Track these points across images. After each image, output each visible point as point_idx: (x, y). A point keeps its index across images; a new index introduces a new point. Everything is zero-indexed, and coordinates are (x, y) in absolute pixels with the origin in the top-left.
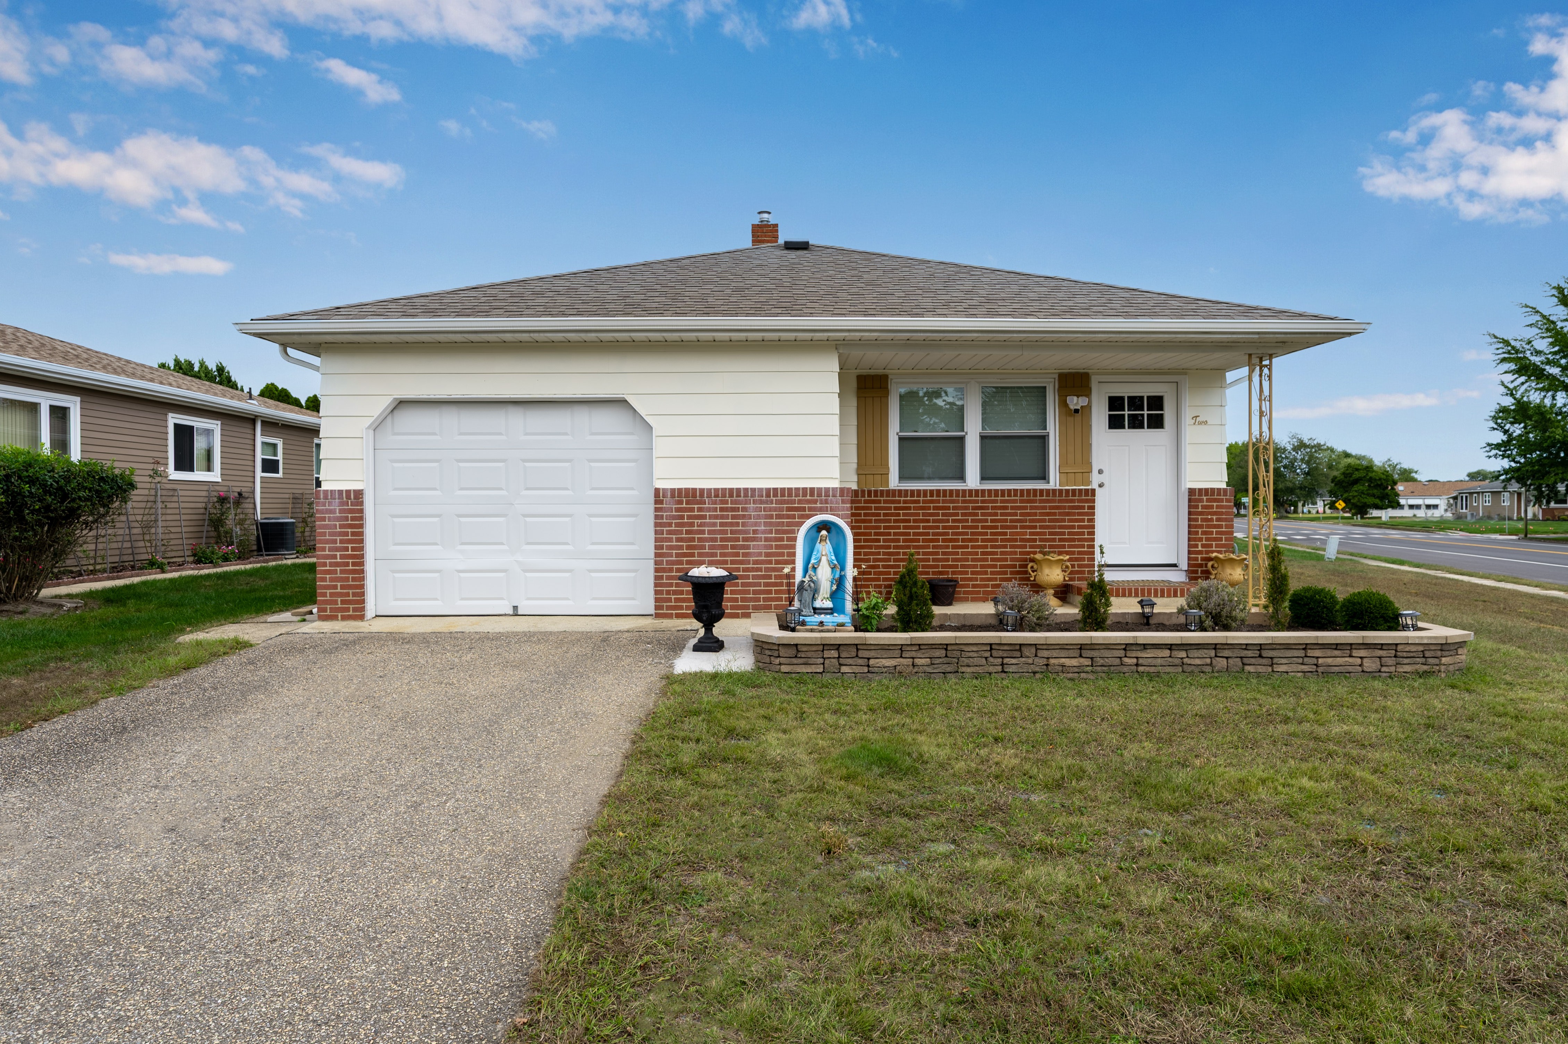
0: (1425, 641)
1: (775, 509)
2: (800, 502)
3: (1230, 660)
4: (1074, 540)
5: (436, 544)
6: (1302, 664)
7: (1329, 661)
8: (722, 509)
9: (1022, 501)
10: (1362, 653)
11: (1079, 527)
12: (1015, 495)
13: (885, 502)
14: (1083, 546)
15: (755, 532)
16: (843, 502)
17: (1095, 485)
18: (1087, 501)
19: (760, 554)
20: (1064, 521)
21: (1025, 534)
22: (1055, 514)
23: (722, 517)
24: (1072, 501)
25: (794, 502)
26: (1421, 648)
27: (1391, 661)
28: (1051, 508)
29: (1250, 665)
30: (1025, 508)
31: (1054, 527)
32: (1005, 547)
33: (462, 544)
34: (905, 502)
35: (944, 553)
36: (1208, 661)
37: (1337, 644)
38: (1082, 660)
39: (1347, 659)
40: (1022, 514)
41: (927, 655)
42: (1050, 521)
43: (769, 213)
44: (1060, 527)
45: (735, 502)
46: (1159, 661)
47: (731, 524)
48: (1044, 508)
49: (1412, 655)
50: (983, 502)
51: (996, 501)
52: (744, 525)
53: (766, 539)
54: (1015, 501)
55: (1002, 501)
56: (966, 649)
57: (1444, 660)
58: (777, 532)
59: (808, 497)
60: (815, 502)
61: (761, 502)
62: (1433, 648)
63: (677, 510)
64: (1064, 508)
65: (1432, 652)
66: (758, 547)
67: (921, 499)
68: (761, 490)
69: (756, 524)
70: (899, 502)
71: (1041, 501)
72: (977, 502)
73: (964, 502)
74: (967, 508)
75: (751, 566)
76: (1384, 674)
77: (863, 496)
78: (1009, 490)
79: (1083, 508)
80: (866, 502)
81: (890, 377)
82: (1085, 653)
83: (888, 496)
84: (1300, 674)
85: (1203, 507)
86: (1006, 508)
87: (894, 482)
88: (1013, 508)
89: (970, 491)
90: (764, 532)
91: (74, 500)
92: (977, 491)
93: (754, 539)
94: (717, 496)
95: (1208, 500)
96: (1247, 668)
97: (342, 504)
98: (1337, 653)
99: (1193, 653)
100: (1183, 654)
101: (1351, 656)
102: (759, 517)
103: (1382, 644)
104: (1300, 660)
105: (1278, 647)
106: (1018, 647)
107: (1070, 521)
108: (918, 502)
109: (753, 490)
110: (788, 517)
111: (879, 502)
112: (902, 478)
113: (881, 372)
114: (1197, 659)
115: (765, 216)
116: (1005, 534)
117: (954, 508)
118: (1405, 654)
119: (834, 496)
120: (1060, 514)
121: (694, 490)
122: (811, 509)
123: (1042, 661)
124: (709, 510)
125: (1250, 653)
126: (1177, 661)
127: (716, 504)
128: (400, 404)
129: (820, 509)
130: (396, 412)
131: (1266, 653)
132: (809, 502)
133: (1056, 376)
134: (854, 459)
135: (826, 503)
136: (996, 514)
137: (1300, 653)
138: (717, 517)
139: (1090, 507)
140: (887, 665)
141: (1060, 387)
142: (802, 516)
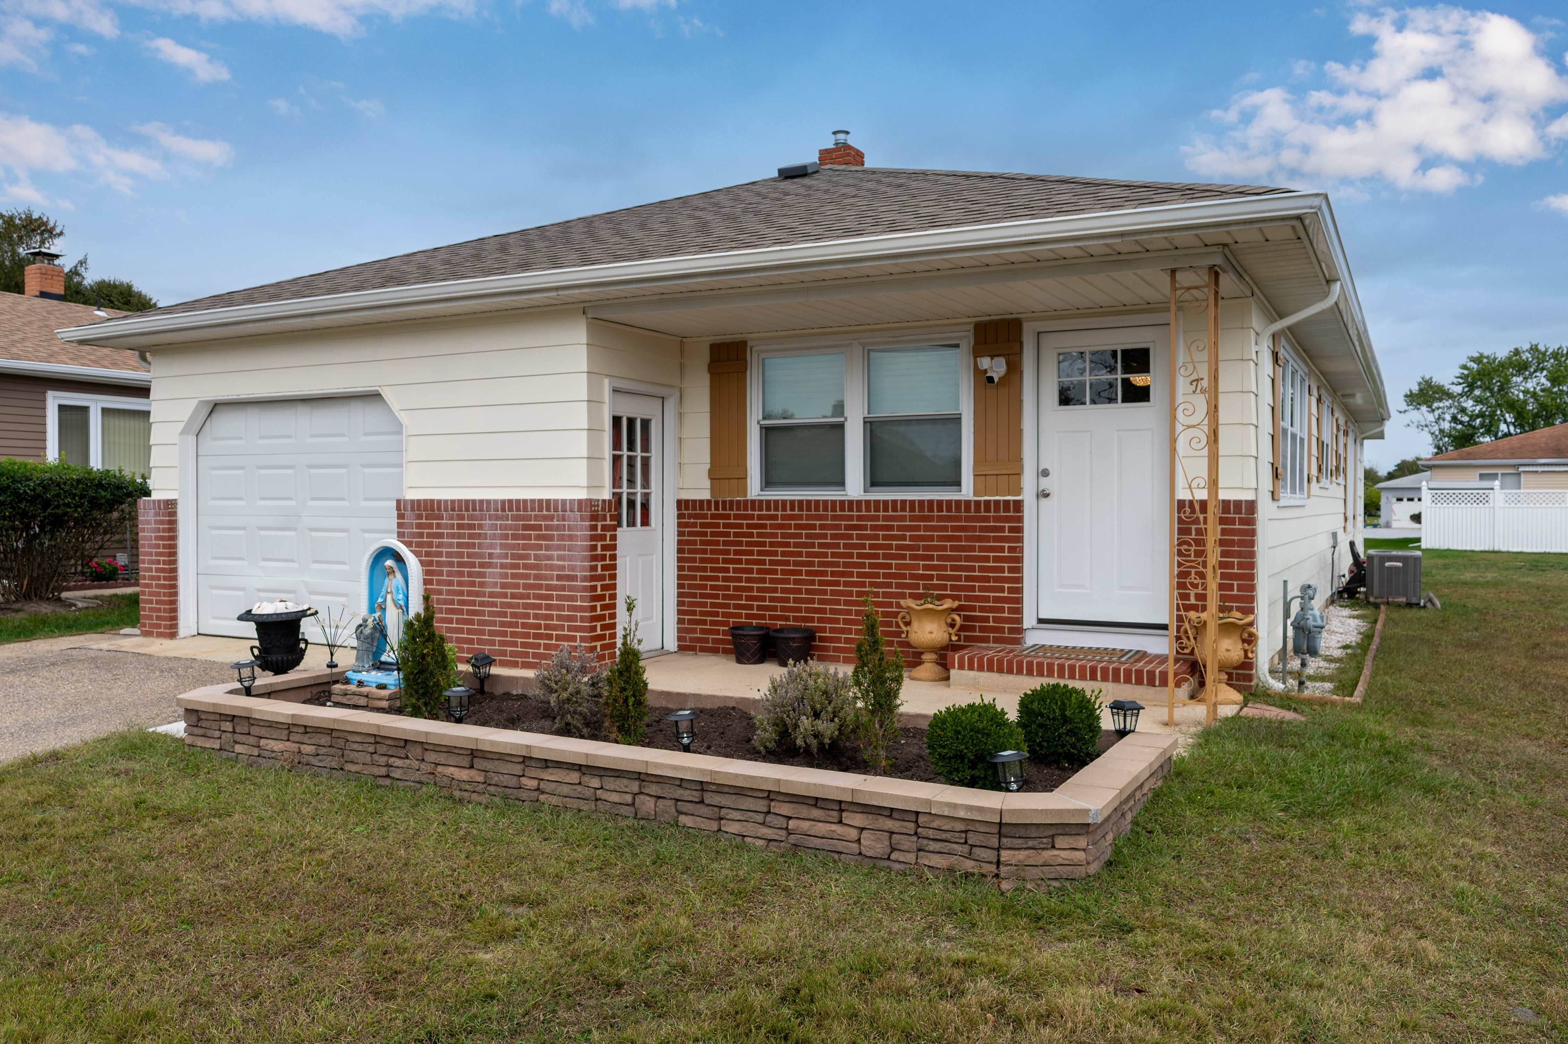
0: (962, 814)
1: (511, 527)
2: (536, 518)
3: (661, 803)
4: (987, 579)
5: (242, 559)
6: (763, 824)
7: (805, 825)
8: (460, 526)
9: (912, 519)
10: (858, 820)
11: (996, 559)
12: (903, 509)
13: (736, 517)
14: (1002, 590)
15: (491, 555)
16: (582, 519)
17: (1028, 496)
18: (1007, 519)
19: (495, 585)
20: (973, 549)
21: (917, 567)
22: (959, 539)
23: (459, 536)
24: (986, 519)
27: (908, 843)
28: (955, 529)
29: (686, 814)
30: (917, 528)
31: (959, 558)
32: (889, 585)
33: (264, 560)
34: (760, 517)
35: (808, 592)
36: (628, 798)
37: (817, 799)
38: (473, 772)
39: (834, 827)
40: (913, 538)
41: (313, 741)
42: (953, 548)
43: (847, 133)
44: (968, 559)
45: (471, 518)
46: (565, 790)
47: (468, 546)
48: (945, 529)
49: (944, 836)
50: (860, 518)
51: (876, 518)
52: (480, 546)
53: (503, 566)
54: (903, 518)
55: (886, 518)
57: (1005, 855)
58: (514, 556)
59: (545, 512)
61: (497, 518)
63: (419, 526)
64: (974, 529)
65: (981, 837)
66: (492, 575)
67: (780, 513)
68: (496, 501)
69: (491, 546)
70: (752, 517)
71: (940, 519)
72: (851, 518)
73: (834, 518)
74: (838, 527)
75: (486, 599)
76: (897, 866)
77: (709, 509)
78: (894, 502)
79: (1002, 529)
80: (713, 516)
81: (749, 344)
82: (478, 763)
83: (738, 509)
84: (760, 843)
86: (890, 528)
87: (754, 489)
88: (900, 528)
89: (851, 502)
90: (500, 556)
91: (58, 507)
92: (859, 502)
93: (489, 565)
94: (453, 509)
96: (683, 819)
97: (157, 514)
98: (816, 813)
99: (610, 783)
100: (595, 783)
101: (840, 822)
102: (494, 537)
103: (892, 809)
104: (760, 818)
105: (726, 790)
106: (402, 744)
107: (982, 549)
108: (775, 517)
109: (489, 502)
110: (525, 537)
111: (728, 517)
112: (768, 482)
113: (737, 337)
114: (616, 793)
115: (841, 137)
116: (889, 566)
117: (822, 527)
118: (931, 833)
119: (571, 511)
120: (968, 539)
121: (432, 501)
122: (547, 528)
123: (429, 768)
124: (446, 526)
125: (687, 795)
126: (588, 793)
127: (452, 519)
128: (216, 407)
129: (558, 528)
130: (213, 415)
131: (709, 798)
132: (545, 518)
133: (971, 327)
134: (708, 459)
135: (564, 520)
136: (876, 537)
137: (761, 805)
138: (453, 536)
139: (1012, 529)
140: (275, 748)
141: (975, 344)
142: (538, 537)
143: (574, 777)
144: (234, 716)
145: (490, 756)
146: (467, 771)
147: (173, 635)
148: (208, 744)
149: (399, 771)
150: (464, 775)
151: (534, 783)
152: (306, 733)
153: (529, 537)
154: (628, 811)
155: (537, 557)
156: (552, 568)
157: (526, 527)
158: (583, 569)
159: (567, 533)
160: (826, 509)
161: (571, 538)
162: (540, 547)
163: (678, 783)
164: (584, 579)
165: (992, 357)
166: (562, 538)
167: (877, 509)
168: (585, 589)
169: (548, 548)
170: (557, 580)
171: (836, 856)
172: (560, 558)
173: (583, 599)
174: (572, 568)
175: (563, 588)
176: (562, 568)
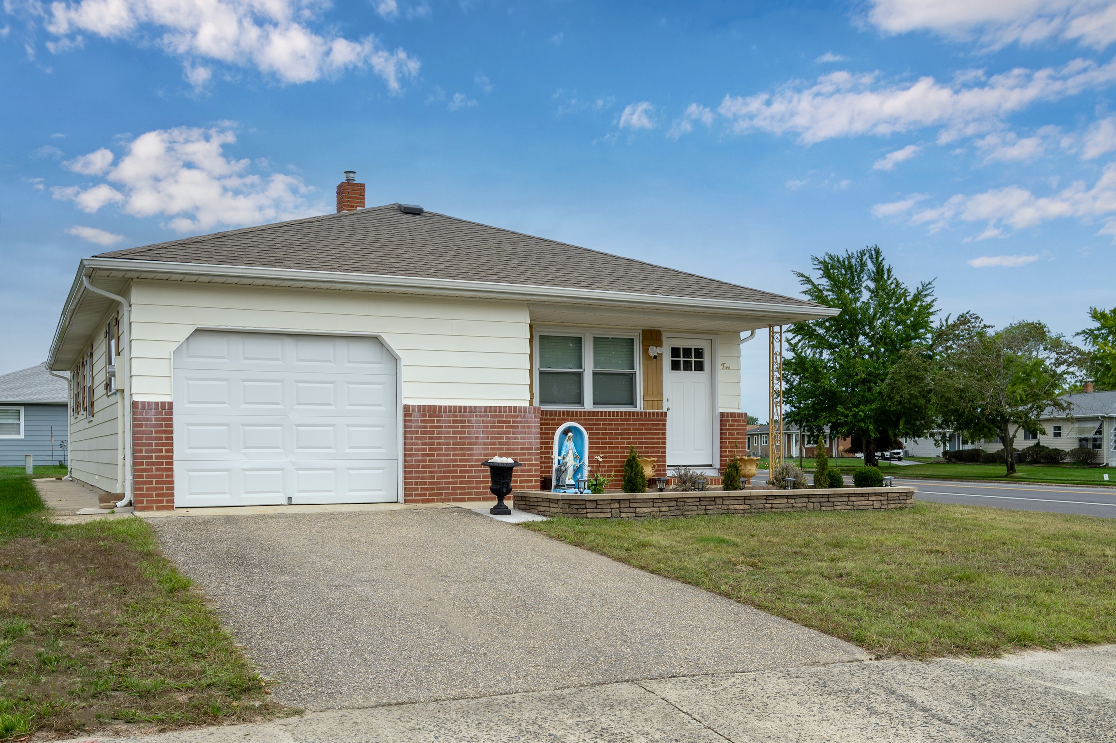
1: (490, 422)
2: (507, 416)
3: (815, 504)
4: (654, 448)
5: (224, 448)
8: (454, 421)
9: (622, 420)
10: (874, 497)
11: (657, 438)
12: (617, 416)
14: (659, 452)
15: (476, 438)
16: (536, 417)
17: (665, 410)
18: (661, 421)
19: (480, 455)
20: (647, 434)
22: (642, 429)
23: (454, 427)
24: (653, 420)
25: (502, 417)
26: (896, 494)
27: (886, 501)
28: (640, 425)
30: (623, 425)
31: (641, 439)
32: (611, 452)
33: (246, 448)
36: (805, 504)
38: (745, 506)
39: (867, 501)
40: (622, 429)
42: (639, 434)
44: (645, 439)
45: (463, 416)
46: (782, 505)
47: (460, 432)
48: (635, 425)
49: (894, 498)
51: (605, 420)
52: (469, 433)
53: (484, 444)
54: (617, 420)
56: (687, 501)
58: (492, 438)
59: (512, 413)
60: (517, 417)
61: (481, 416)
62: (901, 494)
63: (422, 421)
64: (648, 425)
66: (478, 449)
67: (557, 417)
68: (481, 407)
69: (477, 433)
71: (634, 420)
75: (474, 463)
76: (882, 509)
79: (659, 425)
81: (534, 327)
84: (846, 511)
85: (729, 425)
86: (611, 425)
87: (537, 405)
88: (616, 425)
89: (588, 411)
90: (483, 438)
92: (591, 412)
93: (476, 444)
94: (450, 411)
95: (732, 421)
97: (157, 413)
98: (863, 498)
99: (799, 500)
100: (793, 501)
101: (870, 499)
102: (479, 427)
105: (836, 496)
107: (651, 434)
109: (476, 407)
110: (499, 427)
115: (352, 176)
119: (530, 413)
120: (645, 429)
121: (435, 407)
122: (514, 422)
123: (726, 507)
124: (445, 422)
125: (823, 500)
126: (790, 505)
127: (449, 417)
129: (521, 422)
131: (831, 500)
132: (513, 416)
133: (640, 331)
135: (524, 417)
136: (605, 429)
137: (846, 499)
138: (450, 427)
139: (663, 425)
141: (643, 340)
142: (508, 427)
143: (785, 500)
145: (753, 498)
147: (172, 508)
149: (711, 511)
151: (770, 505)
153: (503, 427)
155: (507, 438)
156: (517, 444)
157: (500, 422)
158: (537, 443)
159: (526, 424)
160: (581, 415)
161: (529, 427)
162: (510, 433)
163: (821, 496)
164: (537, 449)
166: (523, 427)
168: (537, 454)
169: (514, 433)
170: (521, 450)
171: (866, 510)
172: (522, 438)
173: (536, 459)
174: (530, 444)
175: (524, 454)
176: (524, 443)
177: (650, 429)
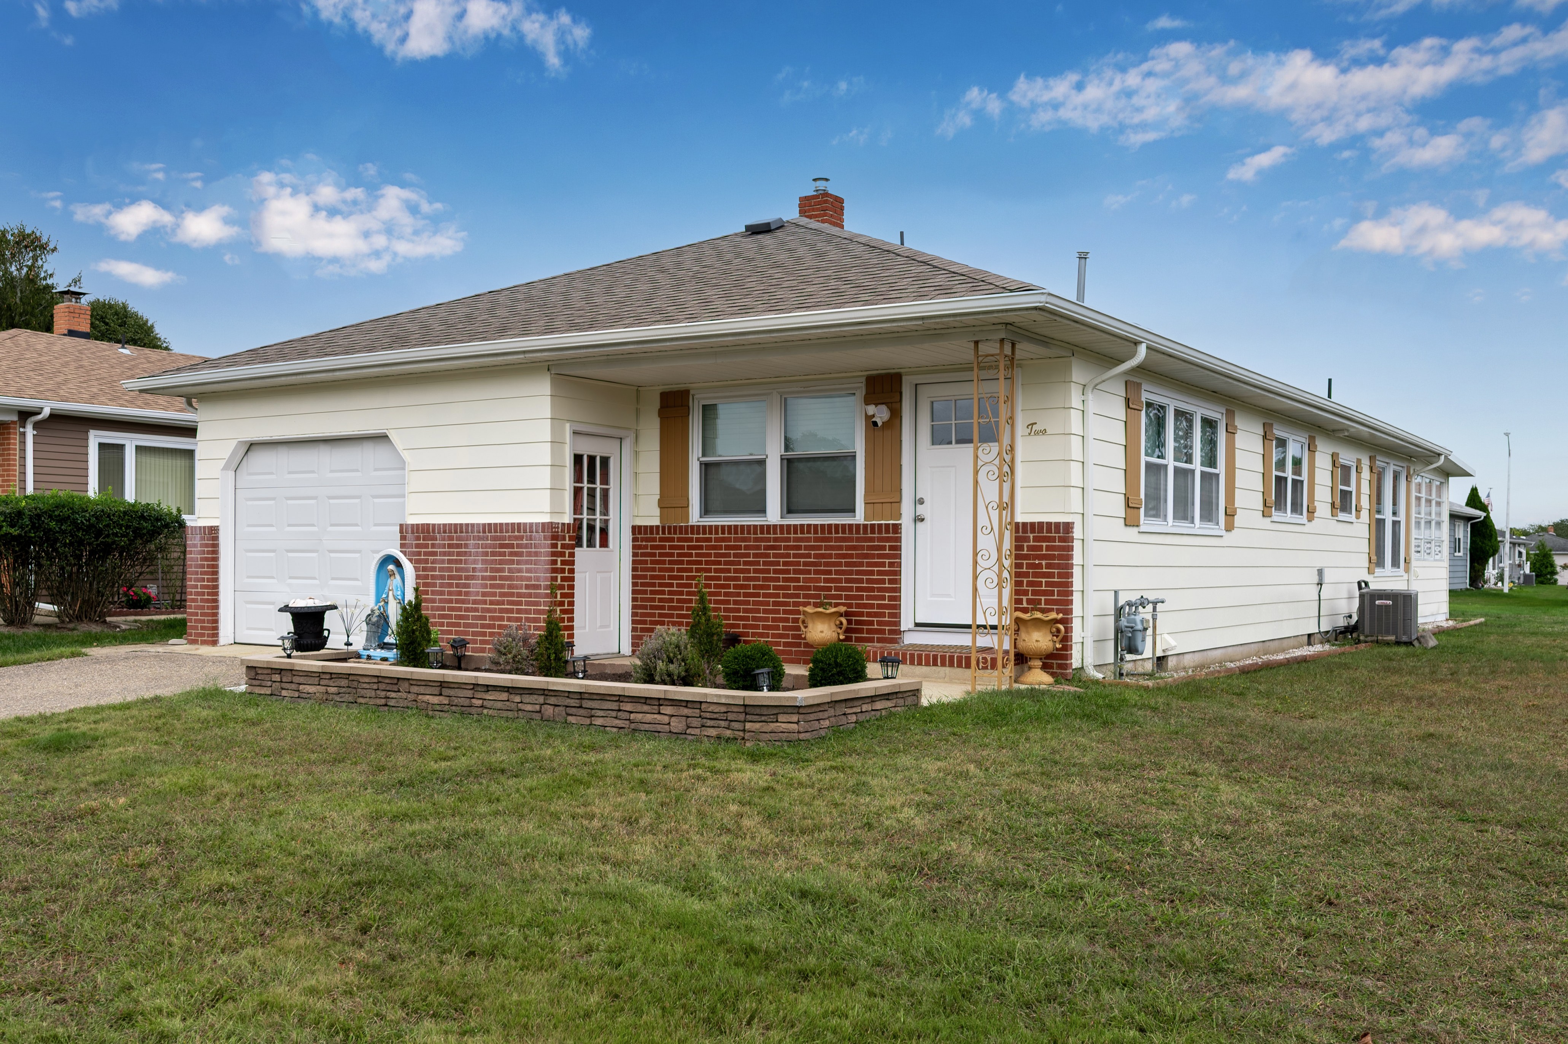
0: (723, 701)
1: (490, 546)
2: (510, 538)
3: (557, 709)
4: (872, 589)
5: (273, 578)
6: (616, 718)
7: (639, 716)
8: (450, 546)
9: (816, 540)
10: (668, 710)
11: (880, 573)
12: (809, 532)
13: (679, 540)
14: (883, 598)
15: (474, 570)
16: (545, 539)
17: (906, 521)
18: (888, 539)
19: (477, 593)
20: (862, 564)
22: (851, 556)
23: (449, 554)
24: (872, 540)
25: (504, 538)
26: (723, 709)
27: (696, 722)
28: (848, 548)
29: (572, 715)
30: (819, 548)
31: (851, 572)
33: (291, 578)
34: (698, 540)
35: (735, 602)
36: (537, 707)
37: (646, 698)
38: (441, 698)
39: (656, 716)
40: (816, 556)
41: (336, 684)
43: (827, 180)
44: (858, 573)
45: (458, 539)
46: (499, 705)
47: (456, 562)
48: (840, 548)
49: (715, 716)
50: (776, 540)
51: (788, 540)
52: (466, 562)
53: (484, 578)
54: (808, 540)
55: (796, 540)
57: (748, 726)
58: (492, 570)
59: (516, 534)
60: (521, 538)
61: (479, 538)
62: (735, 709)
63: (417, 546)
64: (862, 548)
65: (735, 715)
66: (475, 586)
67: (713, 536)
68: (478, 525)
69: (475, 562)
70: (691, 540)
71: (838, 539)
72: (769, 540)
73: (756, 540)
74: (758, 548)
75: (470, 606)
76: (690, 737)
77: (658, 533)
79: (883, 548)
80: (661, 540)
81: (692, 392)
82: (446, 692)
83: (681, 533)
84: (615, 730)
85: (1030, 548)
86: (799, 548)
87: (695, 517)
88: (806, 548)
89: (768, 526)
90: (481, 570)
91: (108, 536)
92: (775, 526)
93: (473, 578)
94: (445, 532)
95: (1036, 539)
96: (570, 718)
97: (203, 539)
98: (646, 708)
99: (527, 699)
100: (517, 699)
101: (659, 713)
102: (477, 554)
103: (687, 701)
104: (614, 714)
105: (595, 697)
106: (395, 681)
107: (869, 564)
108: (709, 540)
109: (473, 525)
110: (501, 554)
111: (672, 540)
112: (706, 511)
113: (682, 387)
114: (530, 704)
115: (821, 184)
117: (746, 547)
118: (708, 715)
119: (537, 532)
120: (858, 556)
121: (428, 525)
122: (518, 546)
124: (439, 546)
125: (572, 702)
126: (513, 706)
127: (444, 540)
128: (252, 446)
129: (526, 546)
130: (249, 453)
131: (587, 704)
132: (517, 538)
133: (863, 380)
134: (657, 490)
135: (531, 540)
136: (788, 556)
137: (614, 706)
138: (444, 554)
139: (892, 548)
140: (310, 691)
141: (867, 394)
142: (511, 554)
143: (504, 696)
144: (282, 670)
145: (452, 686)
146: (438, 698)
147: (215, 643)
148: (263, 691)
149: (394, 701)
150: (435, 700)
151: (480, 702)
152: (332, 678)
153: (504, 554)
154: (537, 716)
155: (510, 570)
156: (521, 579)
157: (502, 546)
158: (546, 579)
159: (533, 550)
160: (749, 533)
161: (536, 554)
162: (512, 562)
163: (567, 695)
164: (546, 588)
165: (876, 405)
166: (529, 554)
167: (789, 533)
168: (547, 596)
169: (518, 563)
170: (526, 589)
171: (657, 734)
172: (529, 571)
173: (545, 604)
174: (537, 579)
175: (530, 595)
176: (530, 579)
177: (866, 556)
